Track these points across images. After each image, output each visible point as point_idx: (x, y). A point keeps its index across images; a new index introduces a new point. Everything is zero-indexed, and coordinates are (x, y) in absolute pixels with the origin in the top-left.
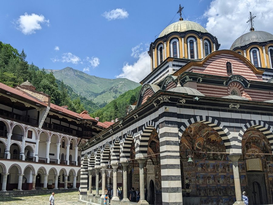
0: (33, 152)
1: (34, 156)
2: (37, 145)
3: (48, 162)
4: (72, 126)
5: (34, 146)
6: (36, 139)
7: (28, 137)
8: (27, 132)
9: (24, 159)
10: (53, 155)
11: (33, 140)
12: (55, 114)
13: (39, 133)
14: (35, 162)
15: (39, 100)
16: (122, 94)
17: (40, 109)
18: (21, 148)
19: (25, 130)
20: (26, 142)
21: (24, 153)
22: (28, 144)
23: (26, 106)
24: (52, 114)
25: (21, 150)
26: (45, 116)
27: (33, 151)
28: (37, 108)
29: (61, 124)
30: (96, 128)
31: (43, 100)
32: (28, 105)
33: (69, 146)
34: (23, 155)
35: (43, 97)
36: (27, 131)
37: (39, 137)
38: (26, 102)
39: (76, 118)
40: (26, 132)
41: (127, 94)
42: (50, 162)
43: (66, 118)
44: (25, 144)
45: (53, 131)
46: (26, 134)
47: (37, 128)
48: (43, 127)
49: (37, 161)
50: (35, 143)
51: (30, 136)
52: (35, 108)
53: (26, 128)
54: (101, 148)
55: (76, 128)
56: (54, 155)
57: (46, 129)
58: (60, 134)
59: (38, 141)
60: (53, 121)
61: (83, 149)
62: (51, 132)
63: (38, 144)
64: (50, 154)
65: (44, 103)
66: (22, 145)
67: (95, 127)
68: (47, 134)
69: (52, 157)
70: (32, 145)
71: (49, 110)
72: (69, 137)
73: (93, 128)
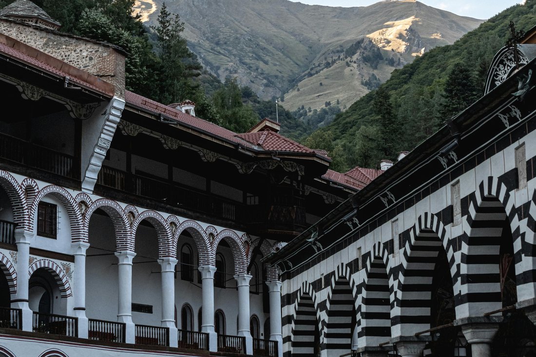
0: (66, 297)
1: (70, 313)
2: (80, 266)
3: (130, 339)
4: (219, 189)
5: (68, 270)
6: (75, 239)
7: (40, 233)
8: (35, 208)
9: (28, 325)
10: (148, 309)
11: (61, 243)
12: (147, 132)
13: (83, 215)
14: (75, 340)
15: (75, 73)
16: (401, 67)
17: (83, 111)
18: (12, 280)
19: (24, 201)
20: (33, 251)
21: (27, 298)
22: (42, 262)
23: (23, 96)
24: (133, 130)
25: (14, 286)
26: (107, 137)
27: (65, 290)
28: (69, 105)
29: (174, 179)
30: (321, 193)
31: (93, 71)
32: (30, 93)
33: (213, 268)
34: (25, 307)
35: (91, 59)
36: (36, 203)
37: (84, 231)
38: (23, 80)
39: (234, 151)
40: (30, 208)
41: (423, 65)
42: (138, 338)
43: (195, 148)
44: (31, 261)
45: (142, 206)
46: (32, 217)
47: (74, 193)
48: (98, 189)
49: (83, 333)
50: (71, 258)
51: (48, 228)
52: (63, 107)
53: (29, 190)
54: (391, 251)
55: (236, 195)
56: (151, 312)
57: (113, 198)
58: (173, 218)
59: (85, 246)
60: (139, 163)
61: (289, 268)
62: (132, 208)
63: (82, 261)
64: (136, 308)
65: (98, 81)
66: (15, 266)
67: (314, 190)
68: (118, 217)
69: (145, 318)
70: (57, 265)
71: (119, 114)
72: (211, 230)
73: (307, 193)
